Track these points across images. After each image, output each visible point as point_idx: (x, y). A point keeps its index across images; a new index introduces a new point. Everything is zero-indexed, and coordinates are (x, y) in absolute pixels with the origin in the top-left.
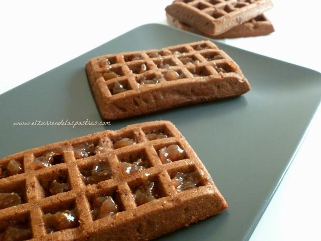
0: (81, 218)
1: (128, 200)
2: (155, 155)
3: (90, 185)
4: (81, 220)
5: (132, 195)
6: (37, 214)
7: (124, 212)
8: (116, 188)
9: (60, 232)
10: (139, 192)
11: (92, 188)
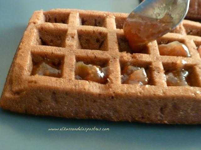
0: (110, 76)
1: (160, 78)
2: (194, 48)
3: (126, 52)
4: (110, 79)
5: (164, 75)
6: (71, 59)
7: (154, 86)
8: (150, 63)
9: (87, 82)
10: (171, 75)
11: (127, 56)
